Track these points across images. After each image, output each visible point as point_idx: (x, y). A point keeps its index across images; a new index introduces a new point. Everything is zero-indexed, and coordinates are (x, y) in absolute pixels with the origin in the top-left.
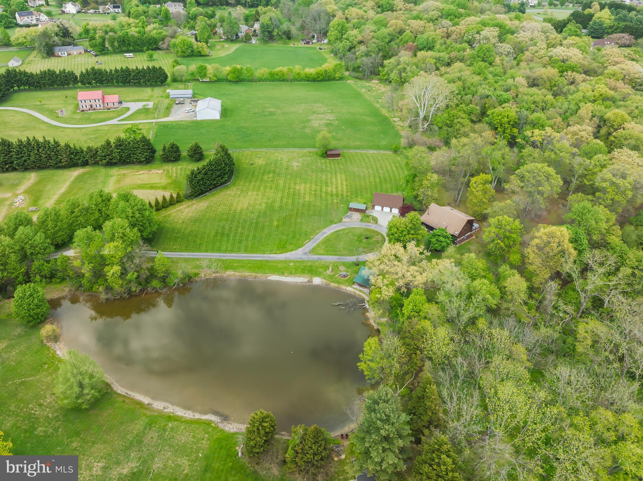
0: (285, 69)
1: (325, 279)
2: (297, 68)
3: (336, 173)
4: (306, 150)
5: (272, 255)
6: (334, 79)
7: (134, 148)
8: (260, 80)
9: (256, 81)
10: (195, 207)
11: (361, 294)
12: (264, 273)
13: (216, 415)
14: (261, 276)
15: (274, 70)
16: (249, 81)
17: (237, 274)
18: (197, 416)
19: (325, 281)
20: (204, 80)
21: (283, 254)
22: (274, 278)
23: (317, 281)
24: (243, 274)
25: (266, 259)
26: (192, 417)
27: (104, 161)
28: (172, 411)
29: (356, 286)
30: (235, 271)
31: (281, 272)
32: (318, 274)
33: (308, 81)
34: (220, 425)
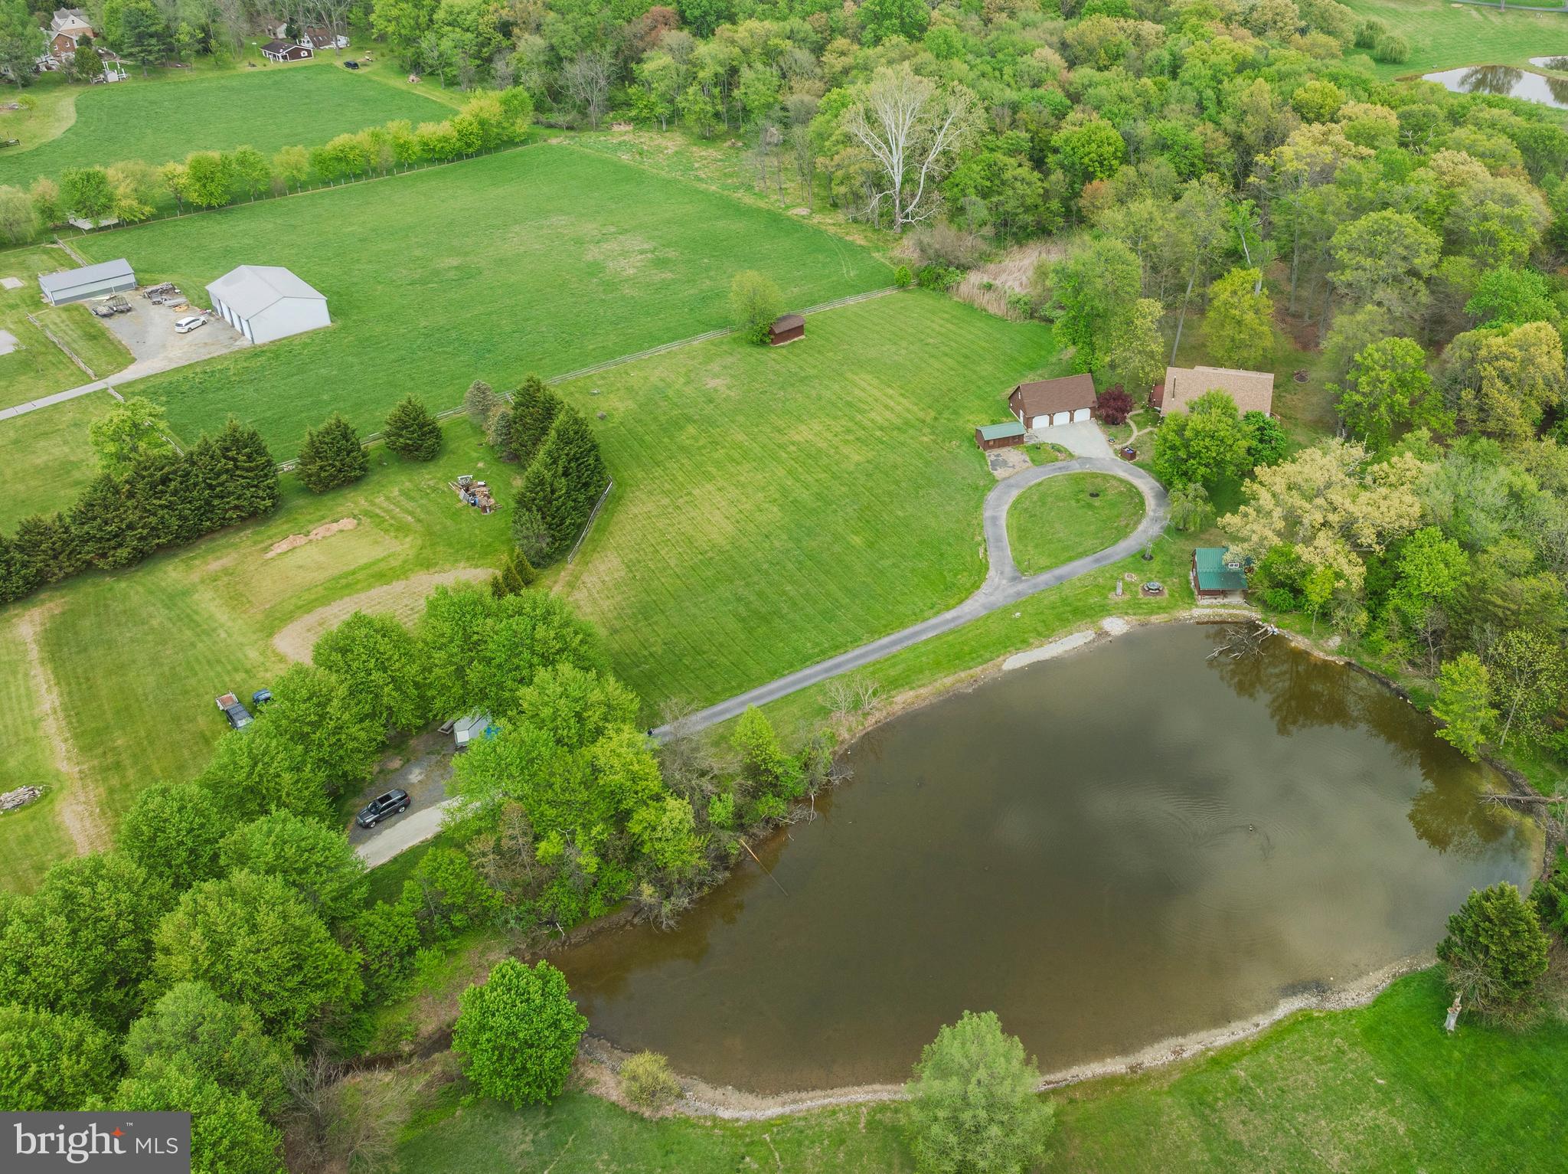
0: (362, 138)
1: (1127, 614)
2: (397, 128)
3: (841, 375)
4: (698, 342)
5: (949, 615)
6: (511, 143)
7: (218, 475)
8: (295, 186)
9: (282, 194)
10: (590, 579)
11: (1235, 611)
12: (987, 661)
13: (1294, 994)
14: (981, 672)
15: (329, 147)
16: (259, 196)
17: (922, 691)
18: (1264, 1021)
19: (1133, 619)
20: (104, 223)
21: (969, 602)
22: (1015, 661)
23: (1116, 626)
24: (938, 685)
25: (945, 628)
26: (1254, 1030)
27: (123, 553)
28: (1200, 1047)
29: (1207, 601)
30: (912, 689)
31: (1017, 640)
32: (1105, 610)
33: (441, 161)
34: (1328, 1005)
